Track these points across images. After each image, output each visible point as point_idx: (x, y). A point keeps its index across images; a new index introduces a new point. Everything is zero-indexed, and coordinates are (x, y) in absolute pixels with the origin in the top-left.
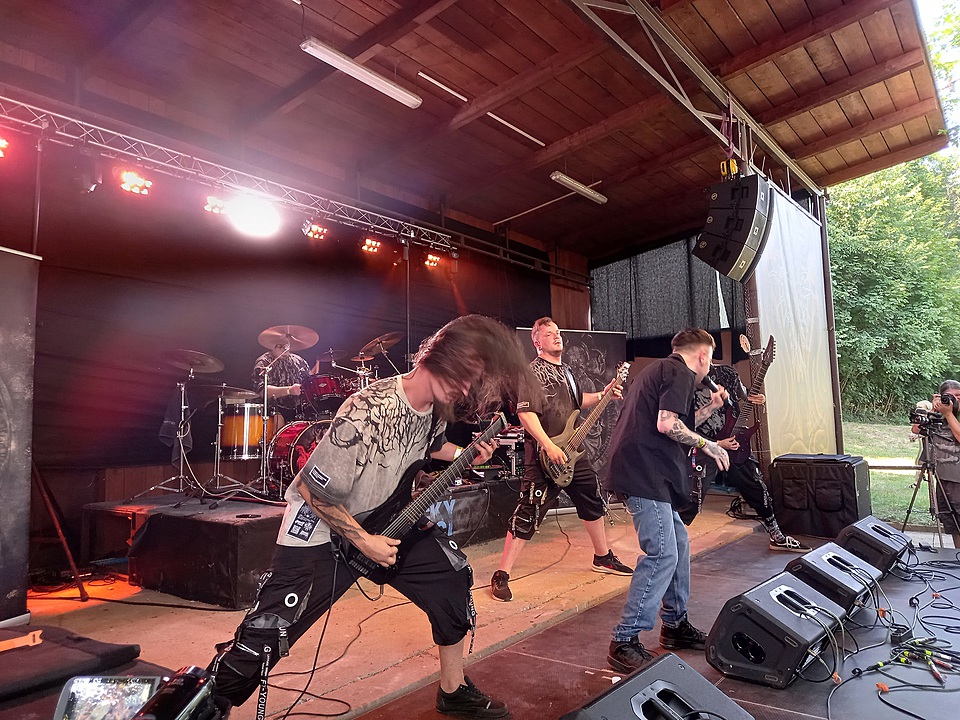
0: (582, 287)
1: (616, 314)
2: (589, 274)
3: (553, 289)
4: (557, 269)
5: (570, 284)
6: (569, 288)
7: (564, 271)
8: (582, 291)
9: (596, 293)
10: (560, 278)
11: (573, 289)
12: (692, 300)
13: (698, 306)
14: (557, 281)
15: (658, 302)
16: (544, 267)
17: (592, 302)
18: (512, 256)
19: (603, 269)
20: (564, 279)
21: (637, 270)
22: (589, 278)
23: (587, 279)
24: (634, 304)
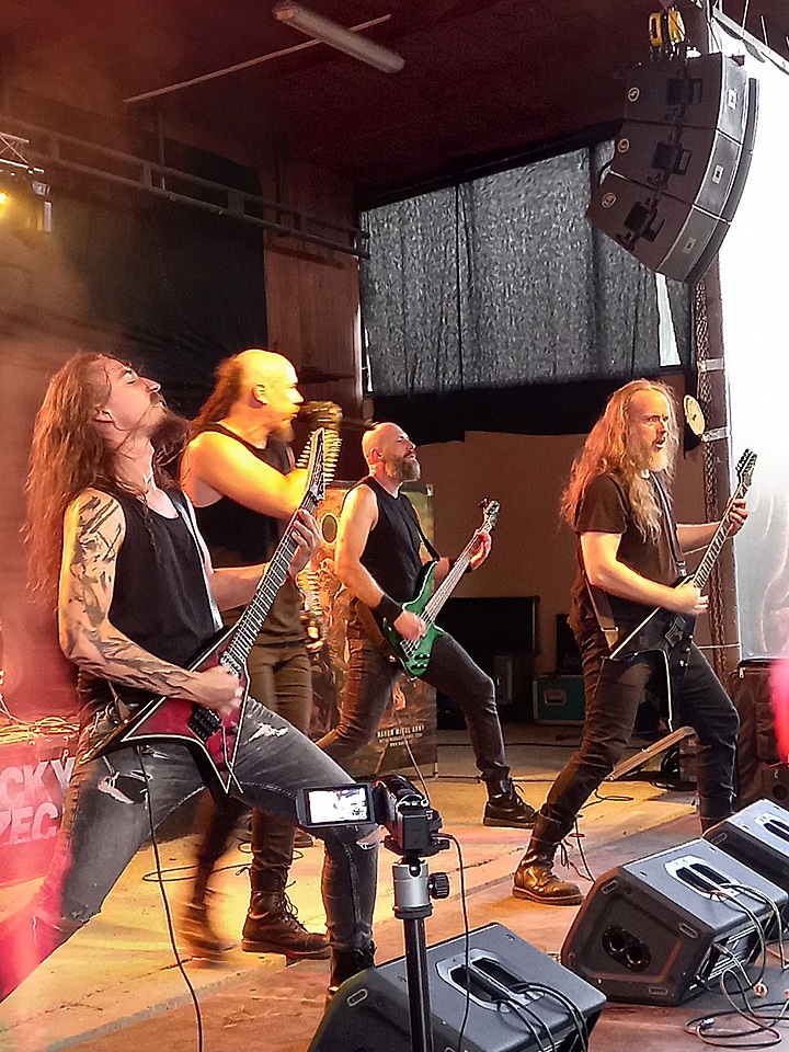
0: (339, 256)
1: (423, 324)
2: (359, 227)
3: (271, 260)
4: (280, 213)
5: (312, 249)
6: (309, 257)
7: (297, 217)
8: (339, 265)
9: (375, 269)
10: (282, 234)
11: (319, 260)
12: (598, 296)
13: (612, 310)
14: (279, 242)
15: (521, 297)
17: (364, 294)
18: (173, 183)
19: (393, 210)
20: (297, 236)
21: (473, 217)
22: (356, 233)
23: (352, 236)
24: (464, 301)
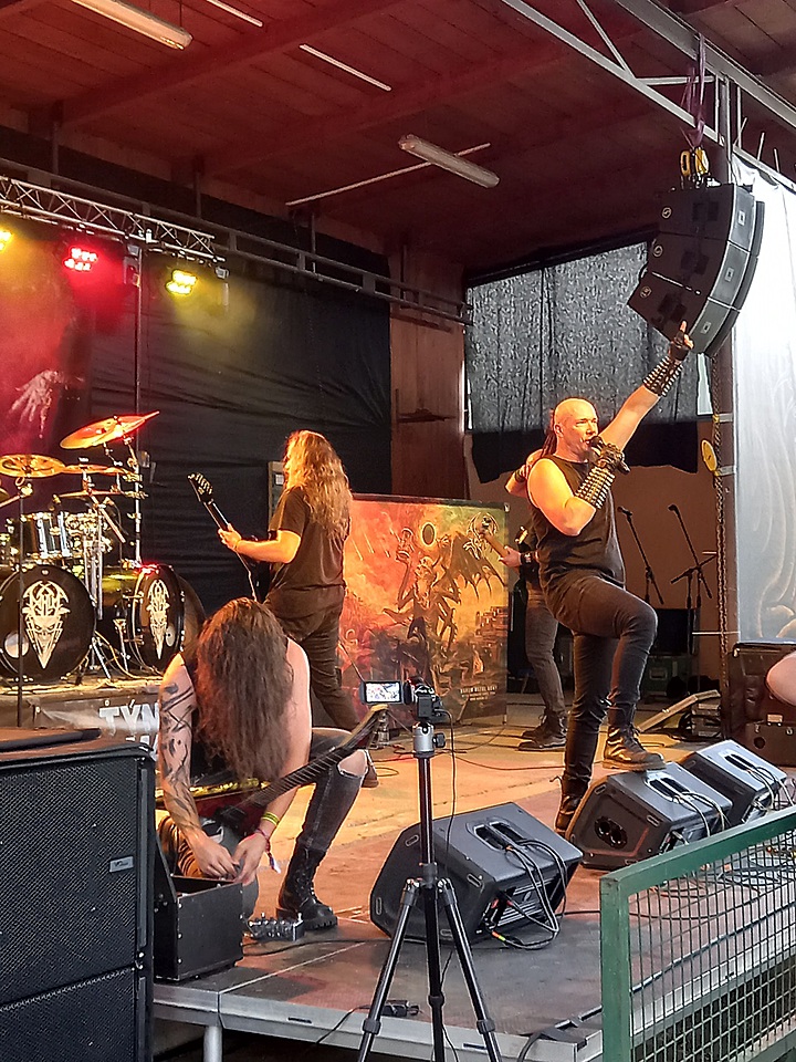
0: (449, 323)
1: (512, 377)
2: (465, 300)
3: (396, 328)
4: (403, 290)
5: (427, 317)
6: (425, 323)
7: (416, 294)
8: (449, 330)
9: (477, 334)
10: (404, 306)
11: (433, 326)
14: (402, 312)
16: (382, 287)
17: (468, 353)
18: (322, 268)
19: (492, 288)
20: (416, 309)
21: (555, 295)
22: (462, 306)
23: (459, 308)
24: (546, 359)
